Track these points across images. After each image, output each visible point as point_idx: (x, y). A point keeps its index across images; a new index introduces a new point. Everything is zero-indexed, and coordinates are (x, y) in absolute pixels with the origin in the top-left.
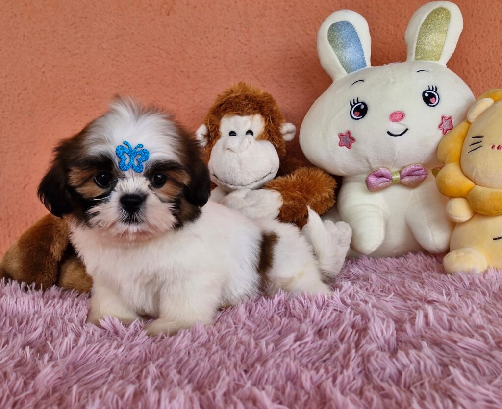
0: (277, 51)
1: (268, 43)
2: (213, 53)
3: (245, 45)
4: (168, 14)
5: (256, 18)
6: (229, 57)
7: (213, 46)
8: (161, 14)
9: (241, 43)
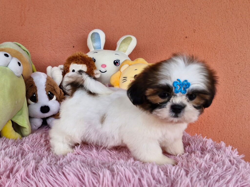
0: (61, 41)
1: (58, 38)
2: (38, 40)
3: (50, 38)
4: (22, 26)
5: (54, 29)
6: (44, 42)
7: (38, 38)
8: (19, 26)
9: (48, 38)
